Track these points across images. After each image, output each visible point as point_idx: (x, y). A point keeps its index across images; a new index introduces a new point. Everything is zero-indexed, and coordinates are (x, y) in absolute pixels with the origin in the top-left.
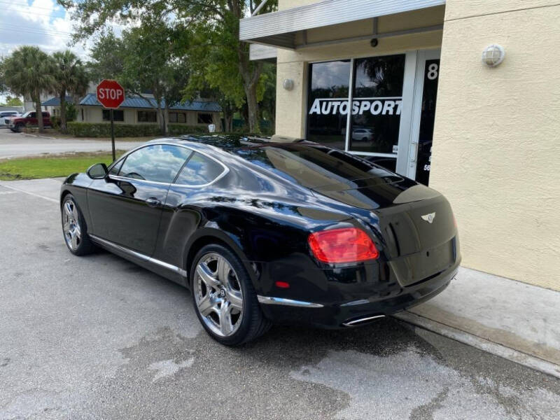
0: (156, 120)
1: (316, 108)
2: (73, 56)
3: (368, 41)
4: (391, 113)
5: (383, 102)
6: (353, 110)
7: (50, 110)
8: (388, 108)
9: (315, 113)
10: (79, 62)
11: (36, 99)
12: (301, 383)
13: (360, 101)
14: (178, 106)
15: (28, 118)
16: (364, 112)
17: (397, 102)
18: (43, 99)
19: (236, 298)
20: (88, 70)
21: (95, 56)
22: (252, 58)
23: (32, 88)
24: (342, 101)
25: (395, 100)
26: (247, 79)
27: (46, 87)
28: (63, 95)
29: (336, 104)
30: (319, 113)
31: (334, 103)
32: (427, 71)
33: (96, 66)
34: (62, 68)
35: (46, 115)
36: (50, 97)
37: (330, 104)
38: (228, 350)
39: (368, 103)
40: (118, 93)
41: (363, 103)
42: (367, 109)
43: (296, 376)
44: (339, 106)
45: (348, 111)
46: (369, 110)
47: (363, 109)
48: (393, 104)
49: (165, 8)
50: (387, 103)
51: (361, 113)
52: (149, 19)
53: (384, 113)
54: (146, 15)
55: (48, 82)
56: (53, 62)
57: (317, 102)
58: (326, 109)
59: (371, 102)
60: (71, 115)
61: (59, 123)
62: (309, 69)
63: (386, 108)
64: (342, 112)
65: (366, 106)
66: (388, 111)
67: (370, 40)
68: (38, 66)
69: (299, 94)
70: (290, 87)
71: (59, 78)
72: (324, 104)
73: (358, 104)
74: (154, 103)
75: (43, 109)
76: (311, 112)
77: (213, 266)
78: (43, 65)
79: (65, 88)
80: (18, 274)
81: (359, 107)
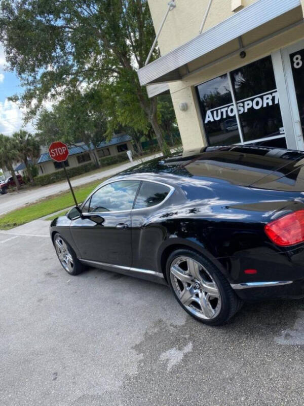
0: (90, 160)
1: (209, 117)
2: (25, 133)
3: (238, 55)
4: (271, 104)
5: (262, 97)
6: (239, 111)
7: (20, 173)
8: (267, 101)
9: (209, 122)
10: (30, 135)
11: (10, 169)
12: (288, 347)
13: (243, 102)
14: (102, 145)
15: (8, 182)
16: (248, 109)
17: (273, 94)
18: (14, 167)
19: (213, 289)
20: (37, 139)
21: (39, 128)
22: (150, 96)
23: (6, 162)
24: (228, 107)
25: (271, 94)
26: (148, 112)
27: (14, 158)
28: (26, 160)
29: (224, 110)
30: (212, 120)
31: (222, 110)
32: (292, 63)
33: (42, 134)
34: (21, 142)
35: (19, 177)
36: (19, 164)
37: (219, 111)
38: (215, 330)
39: (250, 102)
40: (63, 150)
41: (246, 103)
42: (250, 106)
43: (281, 341)
44: (227, 111)
45: (235, 112)
46: (252, 106)
47: (247, 107)
48: (270, 97)
49: (78, 80)
50: (265, 98)
51: (246, 111)
52: (69, 92)
53: (265, 105)
54: (67, 89)
55: (14, 154)
56: (14, 140)
57: (209, 113)
58: (217, 116)
59: (252, 100)
60: (34, 172)
61: (29, 180)
62: (196, 90)
63: (265, 101)
64: (230, 115)
65: (248, 104)
66: (268, 104)
67: (239, 54)
68: (5, 146)
69: (194, 111)
70: (185, 108)
71: (21, 150)
72: (215, 112)
73: (242, 105)
74: (86, 147)
75: (16, 174)
76: (206, 122)
77: (184, 266)
78: (8, 145)
79: (26, 156)
80: (40, 300)
81: (243, 107)
